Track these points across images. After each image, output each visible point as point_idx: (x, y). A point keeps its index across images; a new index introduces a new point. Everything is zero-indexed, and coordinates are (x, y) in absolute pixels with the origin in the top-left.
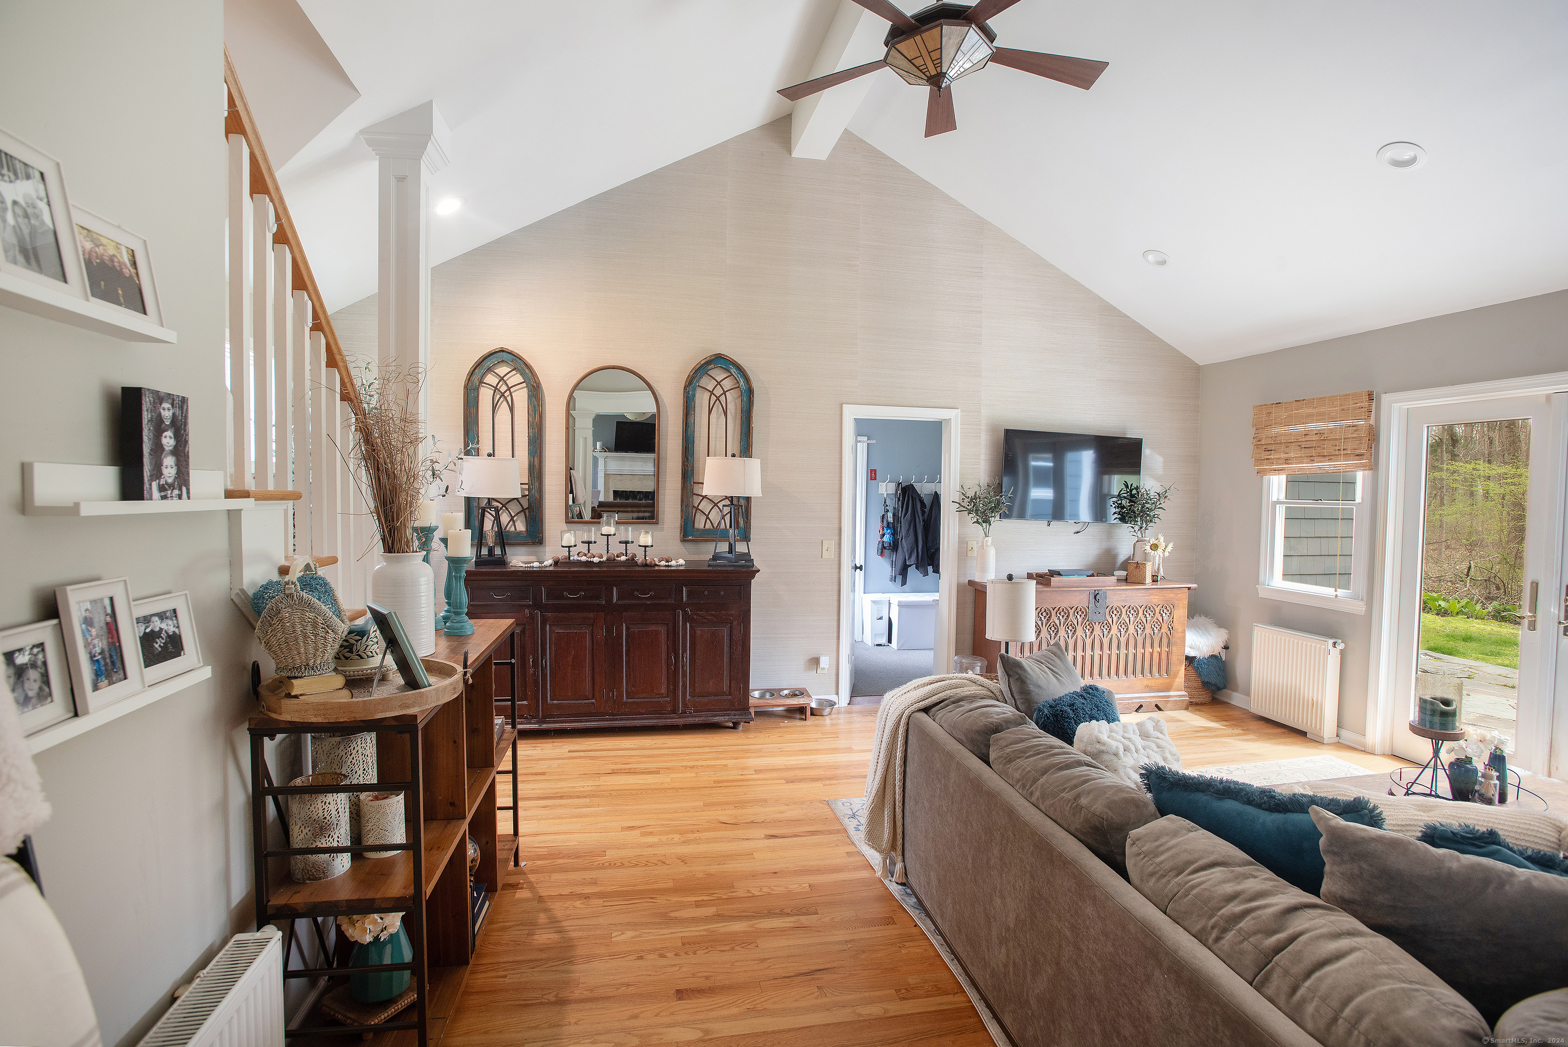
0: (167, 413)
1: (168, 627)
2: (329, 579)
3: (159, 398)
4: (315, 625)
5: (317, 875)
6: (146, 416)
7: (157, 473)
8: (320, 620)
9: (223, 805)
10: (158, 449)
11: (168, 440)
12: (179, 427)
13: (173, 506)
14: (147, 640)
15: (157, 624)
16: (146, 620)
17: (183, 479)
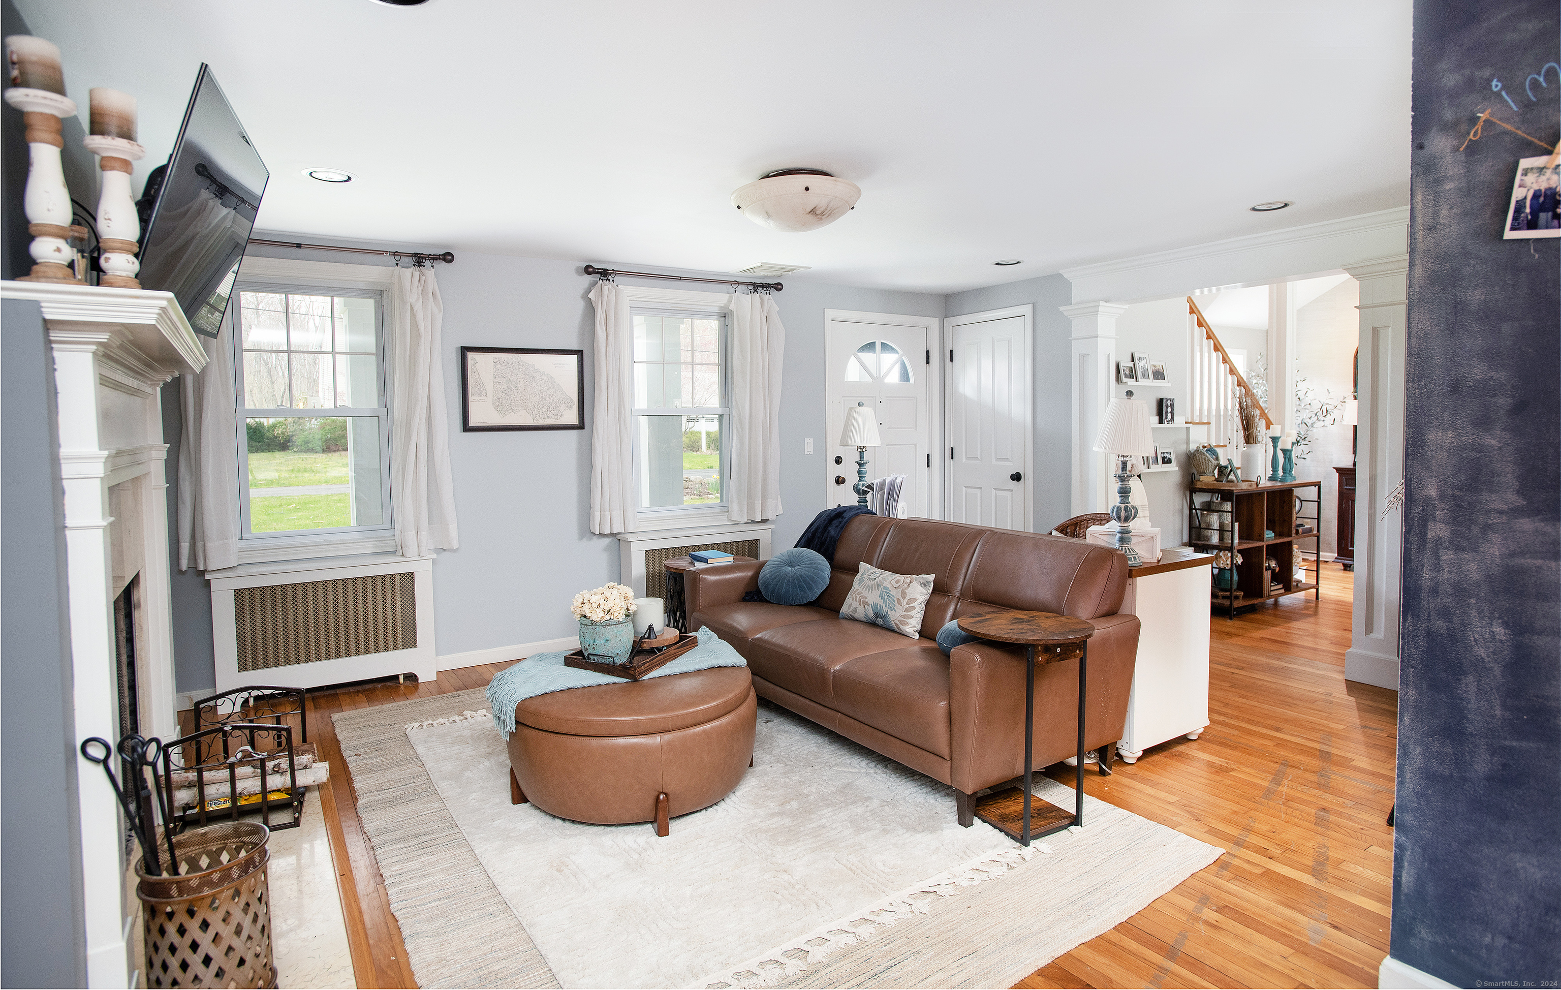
0: (1169, 403)
1: (1168, 456)
2: (1218, 452)
3: (1167, 400)
4: (1205, 459)
5: (1208, 538)
6: (1164, 405)
7: (1166, 418)
8: (1207, 458)
9: (1182, 510)
10: (1167, 412)
11: (1169, 410)
12: (1172, 406)
13: (1170, 425)
14: (1163, 458)
15: (1166, 455)
16: (1164, 453)
17: (1172, 419)
